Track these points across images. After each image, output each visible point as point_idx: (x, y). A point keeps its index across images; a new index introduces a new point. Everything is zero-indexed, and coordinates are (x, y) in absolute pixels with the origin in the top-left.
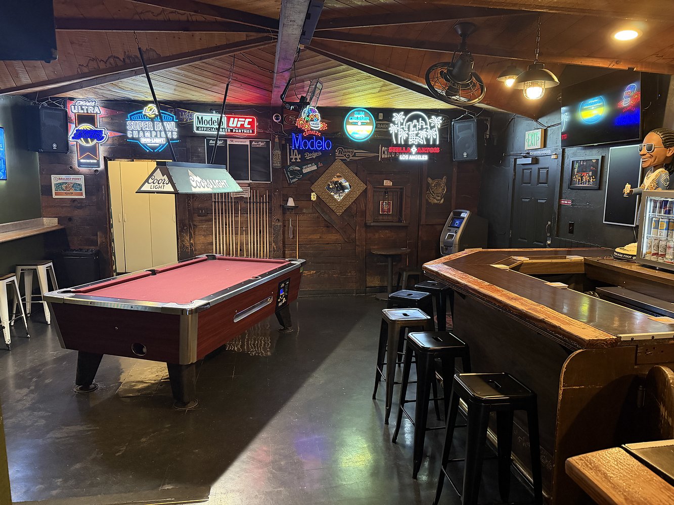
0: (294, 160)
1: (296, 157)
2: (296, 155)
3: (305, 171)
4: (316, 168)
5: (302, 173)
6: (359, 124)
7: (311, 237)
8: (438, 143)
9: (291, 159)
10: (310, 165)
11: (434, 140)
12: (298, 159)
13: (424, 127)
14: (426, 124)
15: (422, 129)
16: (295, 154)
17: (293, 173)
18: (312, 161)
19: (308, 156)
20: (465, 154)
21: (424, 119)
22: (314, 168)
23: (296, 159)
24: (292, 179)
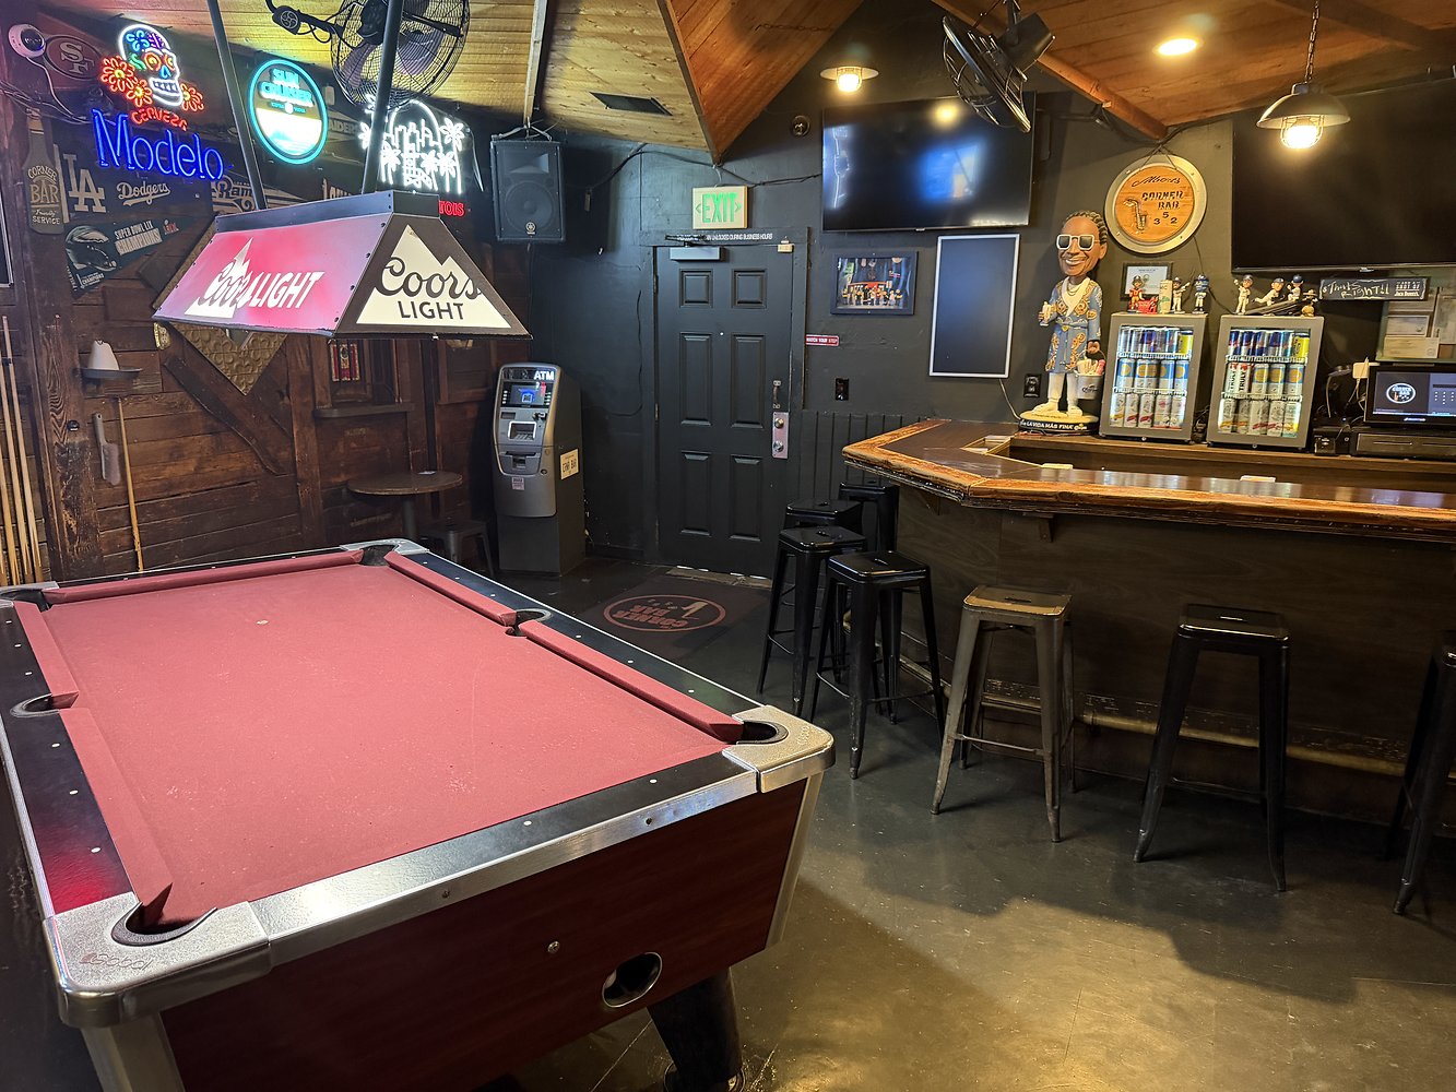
0: (81, 207)
1: (88, 195)
2: (88, 190)
3: (124, 247)
4: (159, 240)
5: (115, 255)
6: (289, 108)
7: (168, 472)
8: (460, 191)
9: (72, 202)
10: (138, 228)
11: (453, 182)
12: (98, 203)
13: (432, 143)
14: (435, 139)
15: (426, 149)
16: (83, 183)
17: (84, 250)
18: (140, 214)
19: (131, 196)
20: (531, 227)
21: (429, 125)
22: (153, 237)
23: (90, 202)
24: (85, 273)
